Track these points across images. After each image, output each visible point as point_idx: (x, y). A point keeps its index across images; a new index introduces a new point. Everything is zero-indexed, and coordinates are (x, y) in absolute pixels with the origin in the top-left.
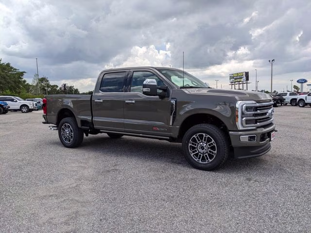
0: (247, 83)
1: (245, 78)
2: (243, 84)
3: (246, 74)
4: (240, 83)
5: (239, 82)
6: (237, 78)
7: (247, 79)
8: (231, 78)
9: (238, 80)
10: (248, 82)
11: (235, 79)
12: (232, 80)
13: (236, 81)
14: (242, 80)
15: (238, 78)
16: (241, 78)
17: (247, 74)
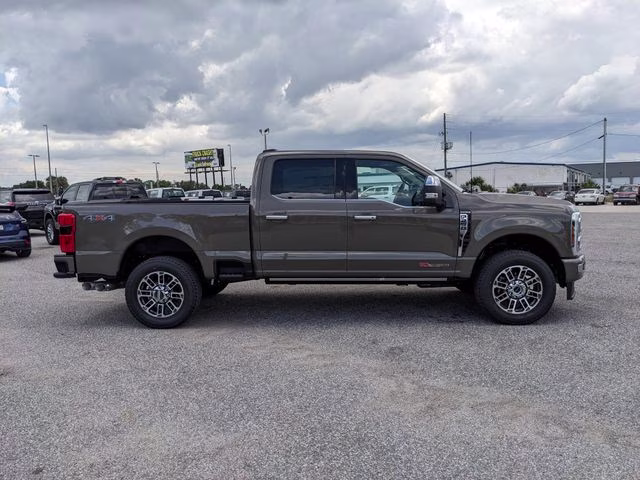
0: (221, 171)
1: (217, 161)
2: (213, 172)
3: (219, 154)
4: (208, 169)
5: (205, 168)
6: (201, 161)
7: (222, 163)
8: (188, 159)
9: (205, 164)
10: (224, 168)
11: (198, 162)
12: (190, 163)
13: (199, 165)
14: (212, 164)
15: (204, 161)
16: (211, 160)
17: (220, 152)
